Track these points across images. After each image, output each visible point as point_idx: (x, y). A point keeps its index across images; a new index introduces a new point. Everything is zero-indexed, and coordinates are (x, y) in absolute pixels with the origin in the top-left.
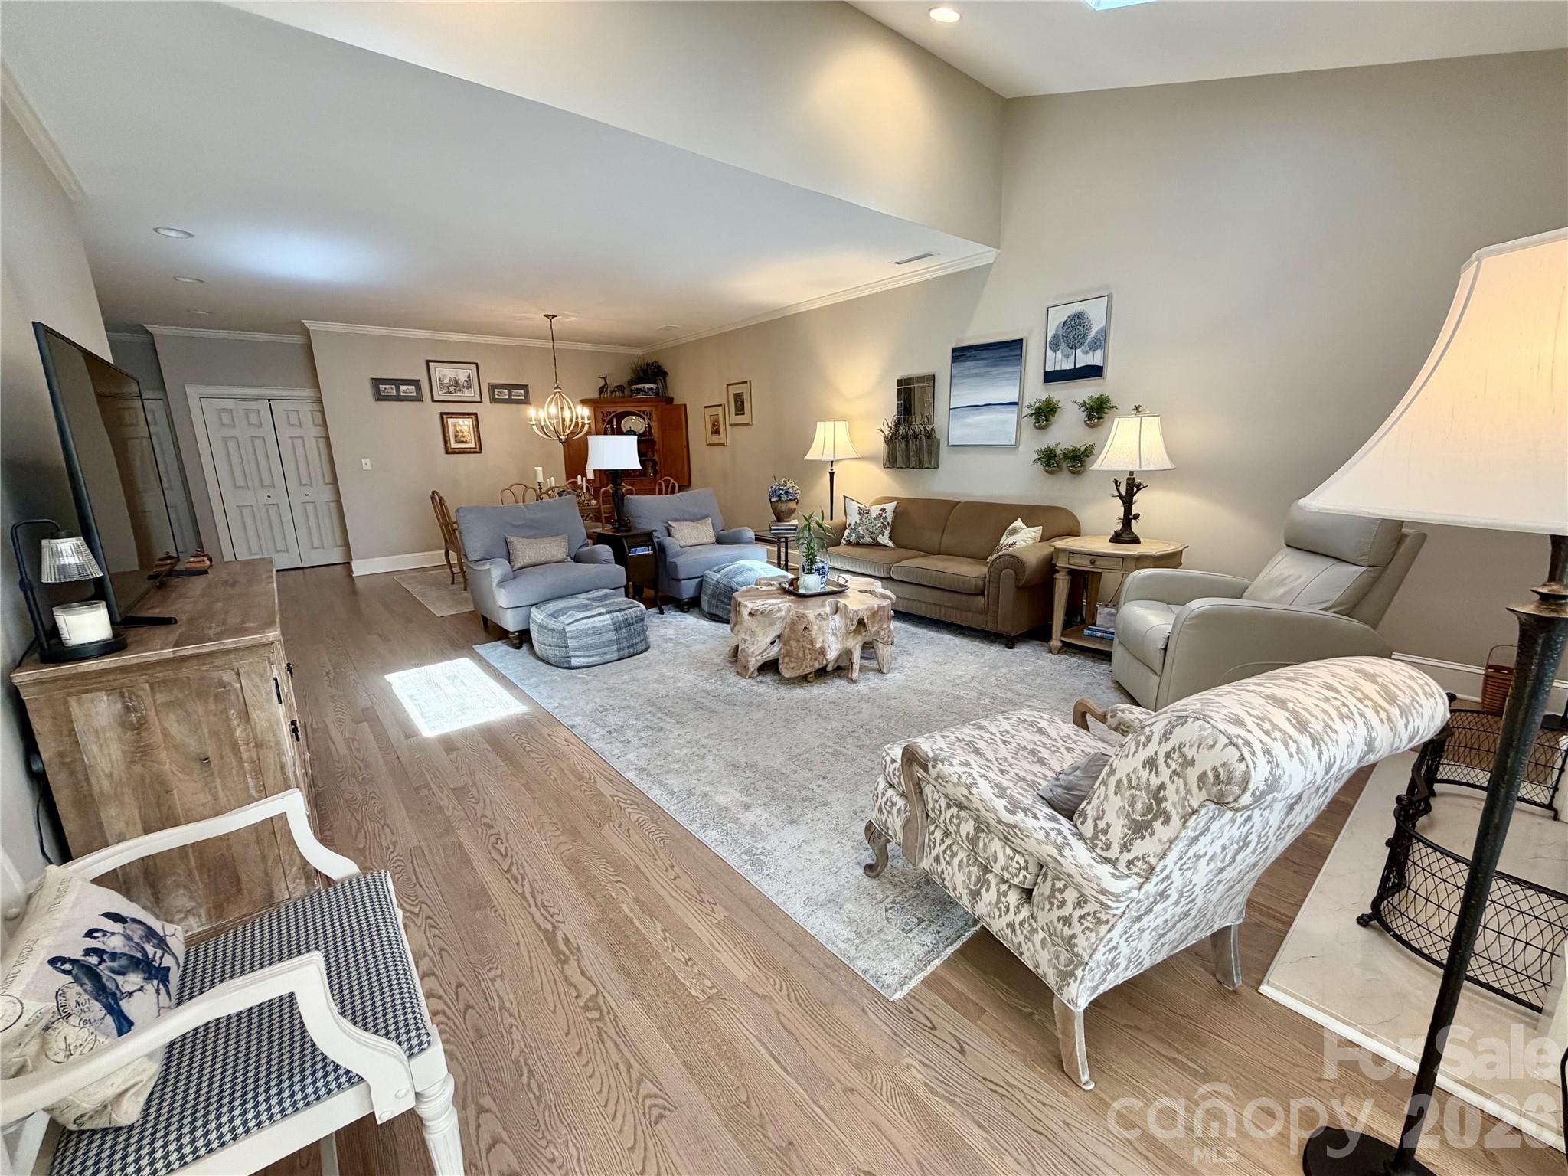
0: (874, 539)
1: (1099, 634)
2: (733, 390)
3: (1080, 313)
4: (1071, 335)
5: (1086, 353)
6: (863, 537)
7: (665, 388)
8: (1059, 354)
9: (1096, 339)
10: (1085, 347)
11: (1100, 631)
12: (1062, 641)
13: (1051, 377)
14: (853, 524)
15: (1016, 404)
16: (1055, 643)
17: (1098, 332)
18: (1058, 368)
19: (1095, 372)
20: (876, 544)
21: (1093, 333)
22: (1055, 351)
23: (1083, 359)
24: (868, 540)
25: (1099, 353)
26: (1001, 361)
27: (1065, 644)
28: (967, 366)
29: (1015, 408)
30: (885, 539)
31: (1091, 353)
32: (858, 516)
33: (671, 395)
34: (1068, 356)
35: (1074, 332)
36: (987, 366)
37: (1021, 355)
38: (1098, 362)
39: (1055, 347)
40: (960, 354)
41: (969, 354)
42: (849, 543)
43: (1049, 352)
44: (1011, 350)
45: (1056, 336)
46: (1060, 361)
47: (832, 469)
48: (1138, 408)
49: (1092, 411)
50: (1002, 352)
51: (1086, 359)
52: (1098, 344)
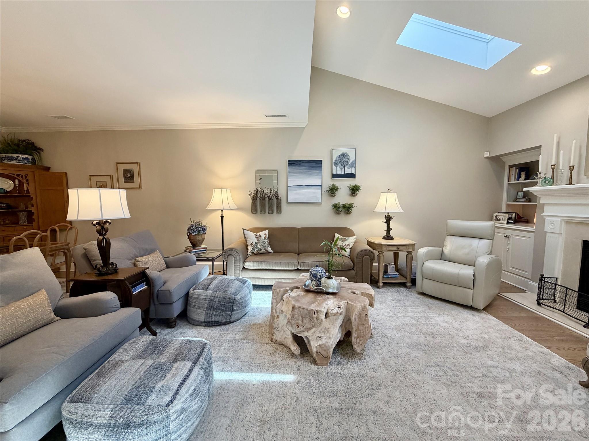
0: (266, 250)
1: (390, 276)
2: (122, 167)
3: (346, 153)
4: (342, 161)
5: (349, 168)
6: (261, 250)
7: (40, 159)
8: (338, 167)
9: (352, 164)
10: (348, 166)
11: (390, 275)
12: (383, 282)
13: (335, 176)
14: (254, 243)
15: (320, 186)
16: (381, 284)
17: (353, 161)
18: (338, 173)
19: (353, 175)
20: (267, 253)
21: (351, 161)
22: (336, 167)
23: (348, 171)
24: (263, 251)
25: (353, 169)
26: (312, 168)
27: (384, 283)
28: (296, 168)
29: (320, 188)
30: (270, 250)
31: (351, 169)
32: (256, 239)
33: (47, 164)
34: (342, 169)
35: (343, 160)
36: (306, 169)
37: (322, 166)
38: (353, 172)
39: (336, 164)
40: (292, 163)
41: (297, 163)
42: (253, 254)
43: (334, 167)
44: (317, 164)
45: (336, 161)
46: (338, 170)
47: (222, 215)
48: (389, 189)
49: (354, 190)
50: (314, 164)
51: (348, 170)
52: (353, 165)
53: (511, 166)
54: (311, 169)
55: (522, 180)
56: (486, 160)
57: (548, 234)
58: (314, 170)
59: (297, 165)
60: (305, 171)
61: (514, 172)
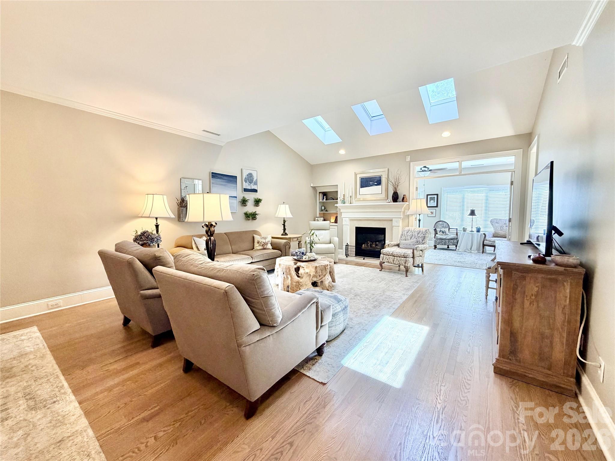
3: (251, 173)
5: (253, 185)
8: (247, 183)
10: (253, 183)
13: (246, 190)
15: (236, 197)
17: (255, 180)
18: (247, 188)
19: (255, 191)
25: (256, 186)
28: (217, 181)
29: (236, 199)
34: (249, 185)
35: (250, 178)
36: (226, 182)
37: (236, 181)
38: (256, 188)
39: (245, 181)
40: (214, 175)
41: (218, 176)
43: (244, 183)
44: (233, 179)
45: (246, 178)
46: (247, 186)
47: (157, 223)
48: (284, 203)
49: (257, 202)
50: (231, 179)
51: (253, 187)
52: (256, 183)
53: (320, 193)
54: (229, 183)
55: (324, 200)
56: (311, 188)
57: (344, 226)
58: (231, 183)
59: (219, 178)
60: (225, 183)
61: (321, 195)
